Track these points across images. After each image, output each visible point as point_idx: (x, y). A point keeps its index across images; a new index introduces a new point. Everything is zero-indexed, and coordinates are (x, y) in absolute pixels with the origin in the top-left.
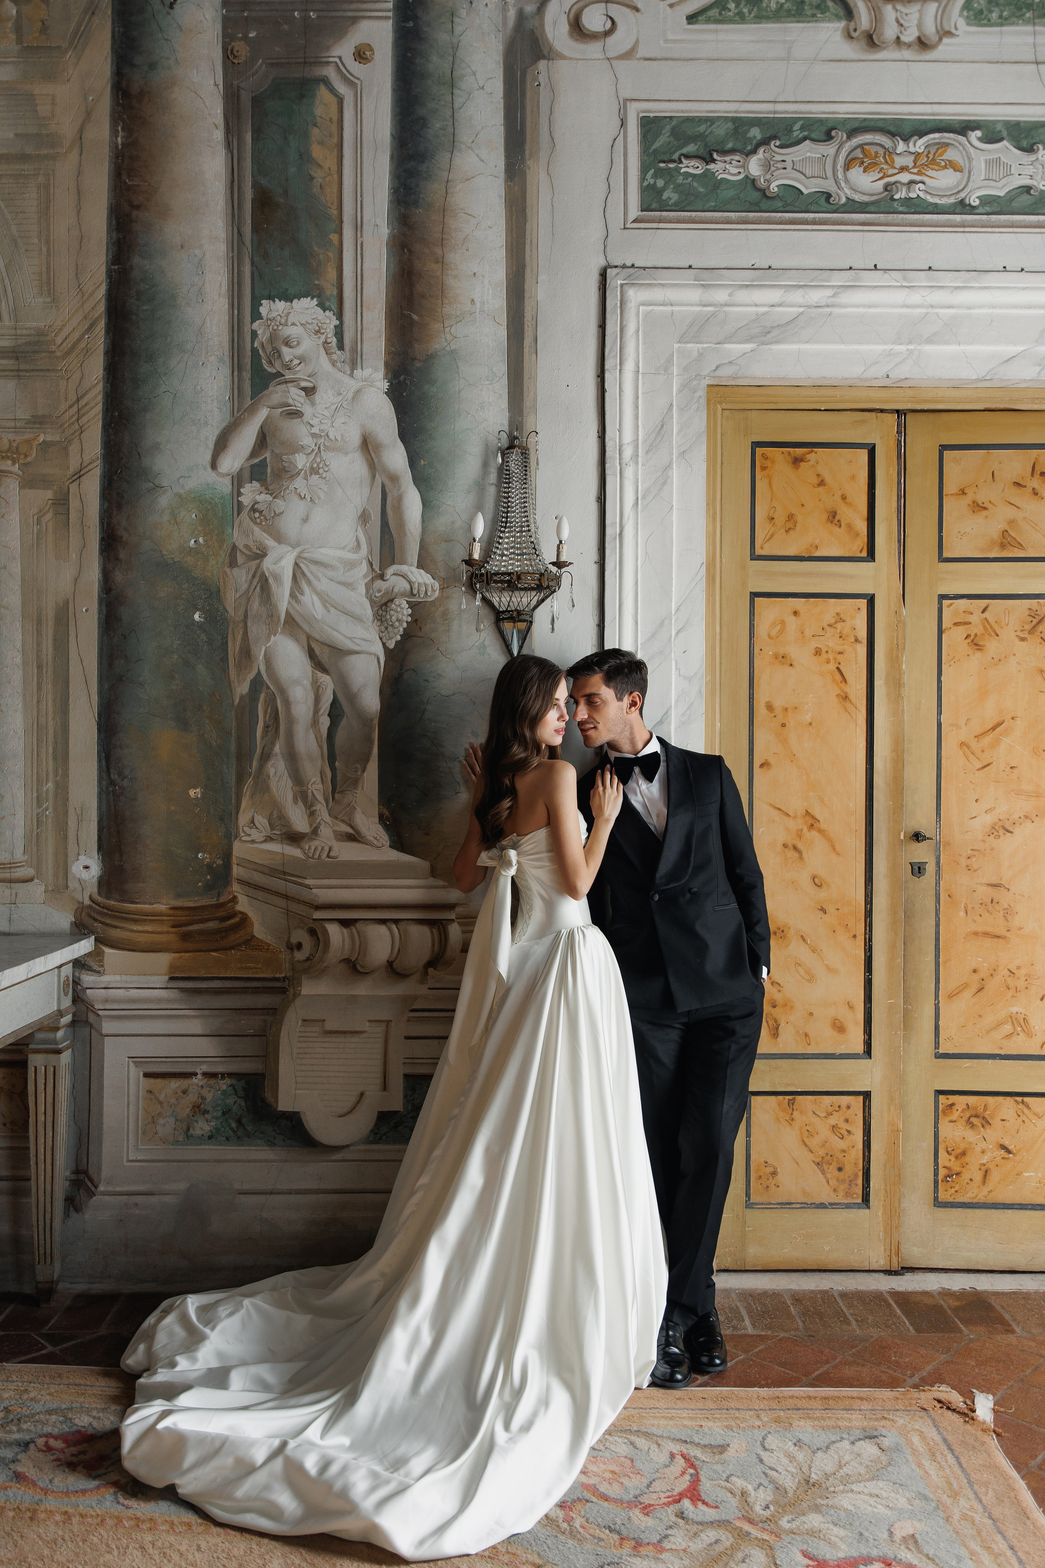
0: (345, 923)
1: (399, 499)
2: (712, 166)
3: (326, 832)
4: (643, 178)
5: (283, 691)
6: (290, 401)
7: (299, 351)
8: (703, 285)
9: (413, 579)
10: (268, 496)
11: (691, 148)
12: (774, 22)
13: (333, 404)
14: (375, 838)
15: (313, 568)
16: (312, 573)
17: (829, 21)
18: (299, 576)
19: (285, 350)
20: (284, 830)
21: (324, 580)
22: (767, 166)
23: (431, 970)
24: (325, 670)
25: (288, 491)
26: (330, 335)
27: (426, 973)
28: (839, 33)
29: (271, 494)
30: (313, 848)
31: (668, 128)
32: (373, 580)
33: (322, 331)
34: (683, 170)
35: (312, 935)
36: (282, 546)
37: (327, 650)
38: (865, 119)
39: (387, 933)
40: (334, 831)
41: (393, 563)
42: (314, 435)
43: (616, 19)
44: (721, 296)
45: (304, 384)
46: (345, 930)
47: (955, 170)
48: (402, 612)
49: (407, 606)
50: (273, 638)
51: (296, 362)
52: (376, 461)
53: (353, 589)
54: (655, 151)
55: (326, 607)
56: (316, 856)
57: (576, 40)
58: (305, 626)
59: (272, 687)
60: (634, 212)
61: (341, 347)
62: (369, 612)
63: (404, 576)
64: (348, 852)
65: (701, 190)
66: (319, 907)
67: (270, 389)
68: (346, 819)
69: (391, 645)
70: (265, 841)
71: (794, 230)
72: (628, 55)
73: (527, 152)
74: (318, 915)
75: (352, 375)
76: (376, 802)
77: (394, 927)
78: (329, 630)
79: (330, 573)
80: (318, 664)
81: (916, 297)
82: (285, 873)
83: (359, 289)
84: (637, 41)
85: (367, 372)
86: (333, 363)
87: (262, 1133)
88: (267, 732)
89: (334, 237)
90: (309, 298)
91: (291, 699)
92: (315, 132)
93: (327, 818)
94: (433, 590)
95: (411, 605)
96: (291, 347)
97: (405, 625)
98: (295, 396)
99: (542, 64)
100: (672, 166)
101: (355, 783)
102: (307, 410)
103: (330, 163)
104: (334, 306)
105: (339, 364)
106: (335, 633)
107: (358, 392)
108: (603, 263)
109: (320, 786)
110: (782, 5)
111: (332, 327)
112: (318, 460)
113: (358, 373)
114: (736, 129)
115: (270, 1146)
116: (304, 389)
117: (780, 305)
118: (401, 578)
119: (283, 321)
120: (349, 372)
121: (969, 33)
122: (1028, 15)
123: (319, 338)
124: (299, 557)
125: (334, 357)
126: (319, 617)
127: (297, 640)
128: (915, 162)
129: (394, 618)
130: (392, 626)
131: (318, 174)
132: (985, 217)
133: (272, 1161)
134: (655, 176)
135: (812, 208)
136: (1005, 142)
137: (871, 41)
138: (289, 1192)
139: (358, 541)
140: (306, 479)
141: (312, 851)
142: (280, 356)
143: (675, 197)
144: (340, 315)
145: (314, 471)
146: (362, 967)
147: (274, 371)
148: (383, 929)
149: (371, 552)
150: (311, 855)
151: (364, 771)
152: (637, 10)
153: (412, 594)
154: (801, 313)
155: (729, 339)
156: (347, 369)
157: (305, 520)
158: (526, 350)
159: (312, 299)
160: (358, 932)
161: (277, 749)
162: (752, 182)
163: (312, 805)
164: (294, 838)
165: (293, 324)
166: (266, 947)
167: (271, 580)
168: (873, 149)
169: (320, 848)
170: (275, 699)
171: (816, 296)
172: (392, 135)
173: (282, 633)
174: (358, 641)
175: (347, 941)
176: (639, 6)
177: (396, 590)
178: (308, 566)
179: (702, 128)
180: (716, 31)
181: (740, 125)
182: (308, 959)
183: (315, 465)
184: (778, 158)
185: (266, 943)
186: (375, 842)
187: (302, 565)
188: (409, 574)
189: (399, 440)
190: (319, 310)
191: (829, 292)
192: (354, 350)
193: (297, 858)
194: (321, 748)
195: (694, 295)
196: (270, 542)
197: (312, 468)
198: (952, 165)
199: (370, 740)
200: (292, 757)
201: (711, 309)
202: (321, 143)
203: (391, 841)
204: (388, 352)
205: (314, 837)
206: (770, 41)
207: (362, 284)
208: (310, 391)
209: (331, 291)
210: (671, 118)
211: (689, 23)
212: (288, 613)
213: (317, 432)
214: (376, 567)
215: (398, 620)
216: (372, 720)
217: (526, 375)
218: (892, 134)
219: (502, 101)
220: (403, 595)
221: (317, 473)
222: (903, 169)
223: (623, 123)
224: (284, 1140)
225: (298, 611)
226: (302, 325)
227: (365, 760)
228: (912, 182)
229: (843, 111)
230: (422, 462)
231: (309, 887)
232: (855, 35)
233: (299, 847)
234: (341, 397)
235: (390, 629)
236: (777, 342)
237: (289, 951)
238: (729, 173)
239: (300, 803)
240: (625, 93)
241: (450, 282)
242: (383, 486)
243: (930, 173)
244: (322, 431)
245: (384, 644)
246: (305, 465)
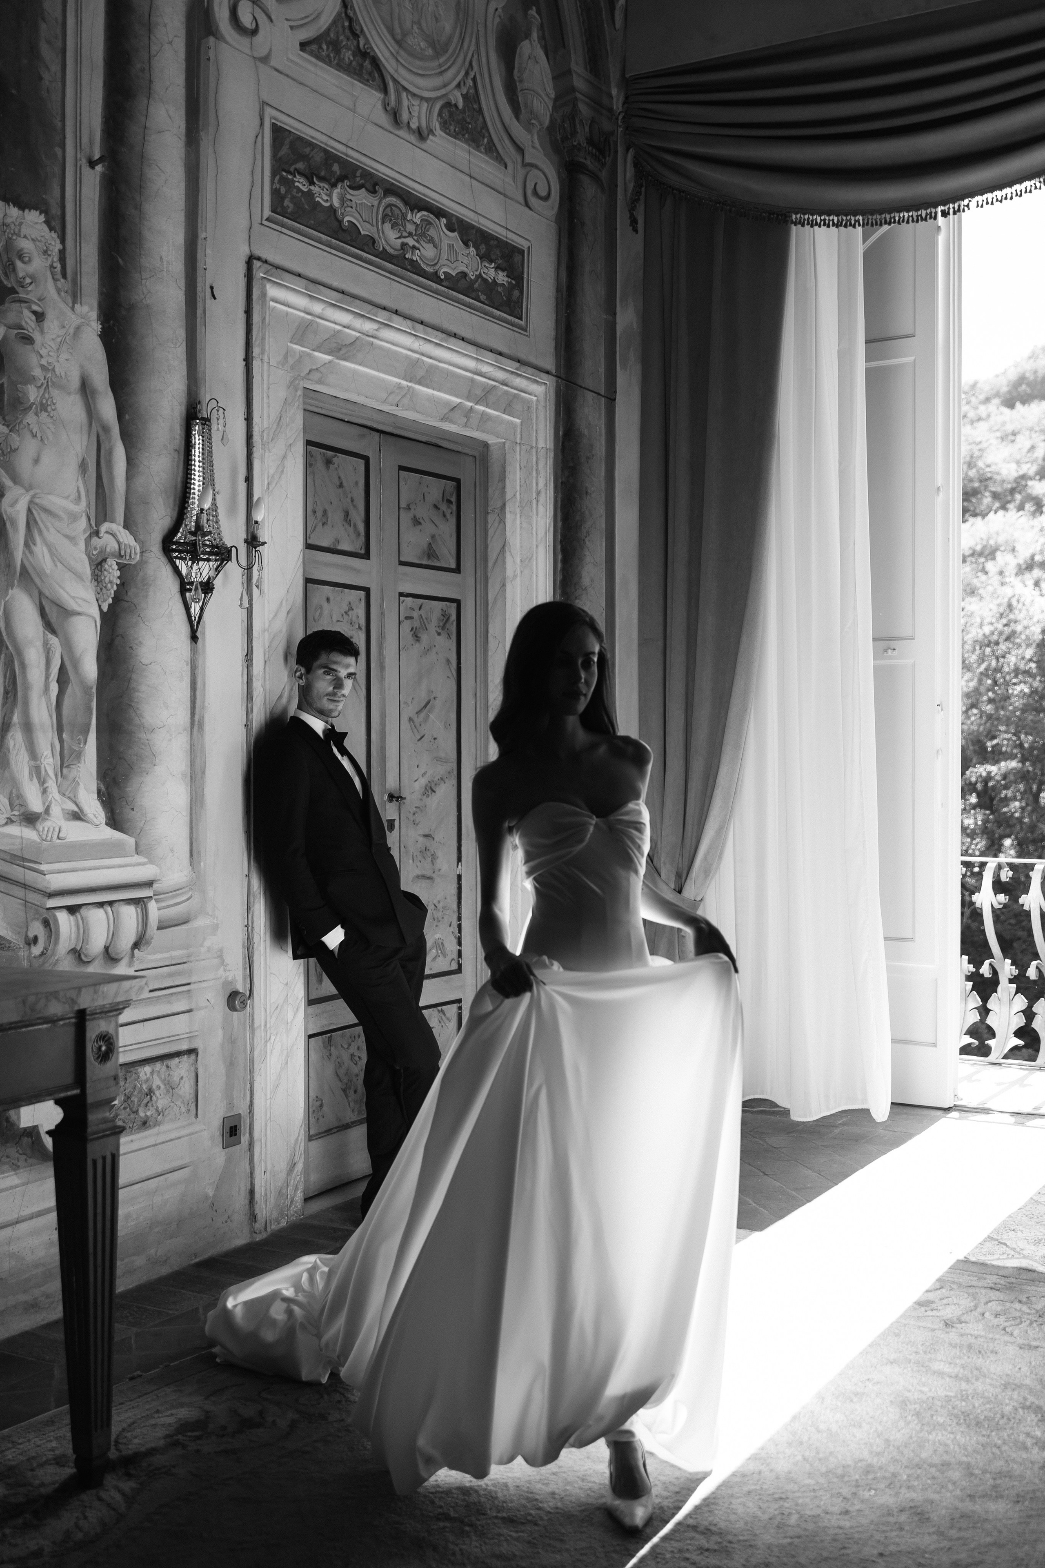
0: (72, 910)
1: (110, 452)
2: (312, 188)
3: (56, 810)
4: (272, 182)
5: (20, 653)
6: (23, 323)
7: (31, 269)
8: (310, 296)
9: (121, 540)
10: (5, 428)
11: (300, 166)
12: (346, 74)
13: (58, 336)
14: (95, 815)
15: (44, 516)
16: (42, 521)
17: (376, 90)
18: (31, 523)
19: (19, 264)
20: (22, 810)
21: (52, 530)
22: (342, 200)
23: (136, 951)
24: (54, 632)
25: (22, 426)
26: (55, 259)
27: (133, 955)
28: (380, 102)
29: (8, 426)
30: (46, 829)
31: (287, 142)
32: (90, 536)
33: (49, 253)
34: (297, 184)
35: (45, 927)
36: (18, 487)
37: (55, 608)
38: (393, 184)
39: (104, 916)
40: (63, 810)
41: (105, 520)
42: (43, 367)
43: (259, 22)
44: (317, 308)
45: (35, 308)
46: (72, 918)
47: (434, 246)
48: (112, 573)
49: (116, 567)
50: (10, 591)
51: (28, 280)
52: (92, 407)
53: (76, 544)
54: (280, 158)
55: (54, 561)
56: (49, 838)
57: (234, 28)
58: (37, 580)
59: (10, 647)
60: (267, 213)
61: (64, 276)
62: (88, 571)
63: (114, 535)
64: (75, 832)
65: (307, 207)
66: (52, 895)
67: (7, 305)
68: (72, 797)
69: (105, 608)
70: (6, 824)
71: (357, 264)
72: (265, 60)
73: (201, 123)
74: (52, 903)
75: (73, 308)
76: (95, 777)
77: (109, 909)
78: (57, 586)
79: (58, 524)
80: (49, 626)
81: (417, 345)
82: (24, 859)
83: (78, 217)
84: (271, 50)
85: (85, 309)
86: (59, 291)
87: (8, 1157)
88: (7, 698)
89: (58, 151)
90: (38, 212)
91: (27, 662)
92: (43, 27)
93: (57, 796)
94: (136, 554)
95: (121, 567)
96: (24, 262)
97: (115, 587)
98: (28, 319)
99: (212, 40)
100: (290, 177)
101: (78, 755)
102: (36, 336)
103: (55, 68)
104: (58, 228)
105: (62, 293)
106: (61, 591)
107: (78, 329)
108: (247, 252)
109: (51, 760)
110: (351, 61)
111: (56, 250)
112: (47, 396)
113: (77, 307)
114: (326, 159)
115: (14, 1170)
116: (35, 313)
117: (348, 327)
118: (111, 537)
119: (17, 231)
120: (71, 305)
121: (441, 136)
122: (466, 136)
123: (47, 259)
124: (31, 502)
125: (59, 284)
126: (48, 571)
127: (31, 596)
128: (416, 230)
129: (107, 579)
130: (106, 587)
131: (46, 76)
132: (446, 290)
133: (16, 1187)
134: (280, 182)
135: (366, 248)
136: (456, 233)
137: (395, 116)
138: (31, 1217)
139: (78, 491)
140: (36, 414)
141: (45, 832)
142: (14, 270)
143: (291, 207)
144: (63, 241)
145: (43, 407)
146: (86, 956)
147: (9, 286)
148: (100, 913)
149: (88, 506)
150: (44, 837)
151: (85, 743)
152: (271, 21)
153: (121, 556)
154: (357, 338)
155: (318, 349)
156: (69, 300)
157: (37, 461)
158: (198, 320)
159: (41, 213)
160: (82, 918)
161: (16, 718)
162: (332, 210)
163: (44, 782)
164: (31, 819)
165: (25, 237)
166: (8, 945)
167: (8, 525)
168: (396, 211)
169: (51, 830)
170: (13, 662)
171: (368, 326)
172: (104, 60)
173: (19, 586)
174: (79, 601)
175: (74, 929)
176: (273, 17)
177: (108, 550)
178: (39, 514)
179: (307, 150)
180: (316, 65)
181: (330, 157)
182: (43, 954)
183: (44, 401)
184: (348, 196)
185: (8, 940)
186: (95, 820)
187: (34, 512)
188: (118, 533)
189: (109, 389)
190: (46, 229)
191: (375, 326)
192: (74, 282)
193: (33, 841)
194: (51, 717)
195: (302, 302)
196: (8, 482)
197: (41, 404)
198: (431, 241)
199: (90, 709)
200: (28, 728)
201: (309, 317)
202: (49, 42)
203: (107, 818)
204: (101, 293)
205: (46, 817)
206: (345, 90)
207: (80, 211)
208: (40, 317)
209: (55, 211)
210: (290, 132)
211: (301, 50)
212: (23, 565)
213: (45, 364)
214: (93, 523)
215: (111, 582)
216: (91, 688)
217: (199, 346)
218: (406, 203)
219: (184, 62)
220: (113, 555)
221: (46, 411)
222: (410, 234)
223: (262, 124)
224: (26, 1160)
225: (30, 563)
226: (33, 240)
227: (86, 731)
228: (414, 247)
229: (383, 171)
230: (127, 417)
231: (43, 873)
232: (388, 109)
233: (35, 828)
234: (64, 331)
235: (104, 591)
236: (345, 359)
237: (27, 946)
238: (322, 198)
239: (35, 780)
240: (265, 97)
241: (146, 233)
242: (98, 436)
243: (422, 243)
244: (49, 363)
245: (100, 606)
246: (35, 400)
